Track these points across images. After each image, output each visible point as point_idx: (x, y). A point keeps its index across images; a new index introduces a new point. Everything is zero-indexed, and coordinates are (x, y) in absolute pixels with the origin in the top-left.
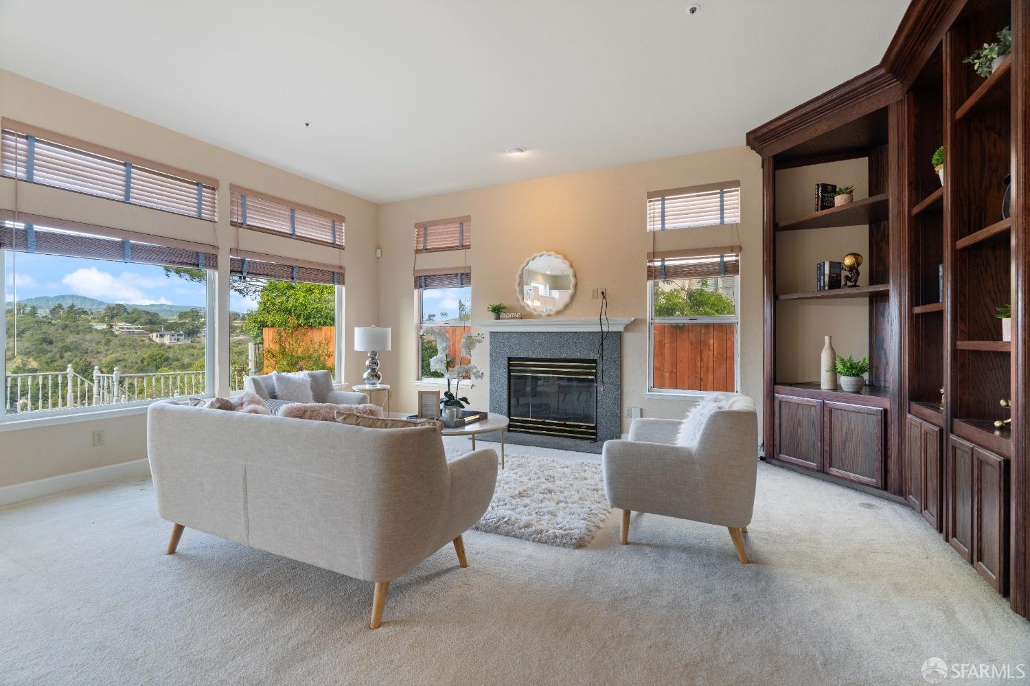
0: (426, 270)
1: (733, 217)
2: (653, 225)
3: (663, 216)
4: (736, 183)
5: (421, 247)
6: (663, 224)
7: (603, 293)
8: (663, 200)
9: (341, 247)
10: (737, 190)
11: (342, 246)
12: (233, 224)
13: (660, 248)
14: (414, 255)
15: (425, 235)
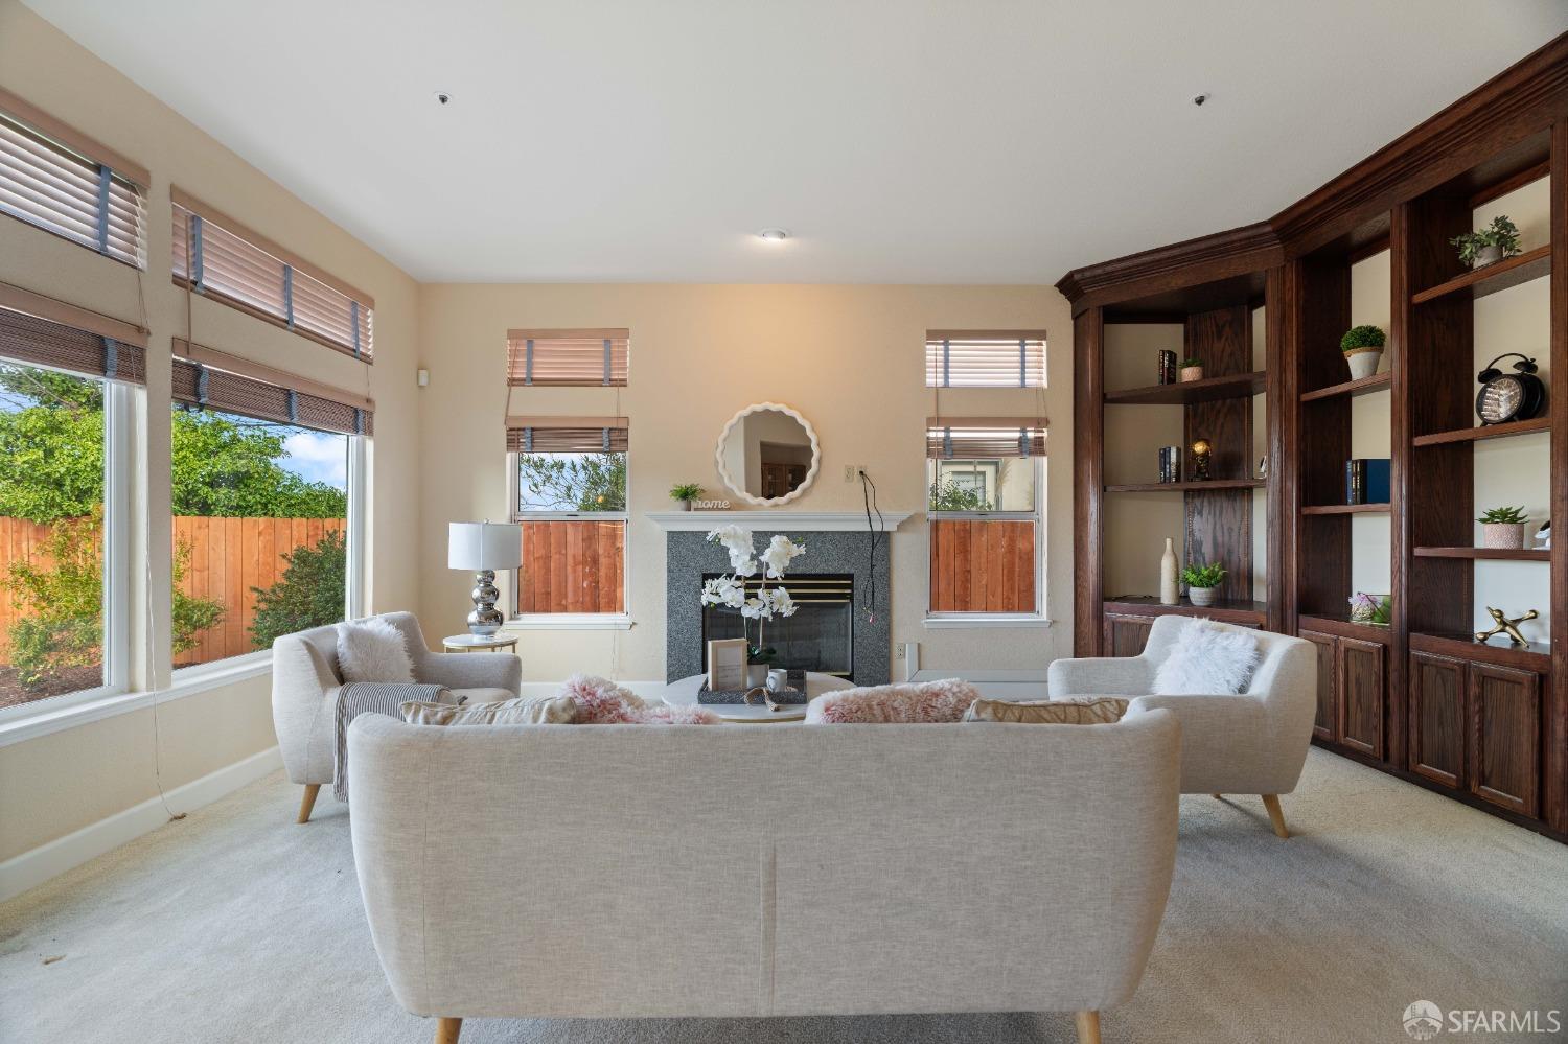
0: (533, 419)
1: (1038, 377)
2: (933, 379)
3: (946, 367)
4: (1041, 335)
5: (521, 374)
6: (947, 378)
7: (862, 473)
8: (946, 344)
9: (366, 360)
10: (1041, 344)
11: (368, 357)
12: (178, 281)
13: (945, 412)
14: (508, 388)
15: (530, 353)
